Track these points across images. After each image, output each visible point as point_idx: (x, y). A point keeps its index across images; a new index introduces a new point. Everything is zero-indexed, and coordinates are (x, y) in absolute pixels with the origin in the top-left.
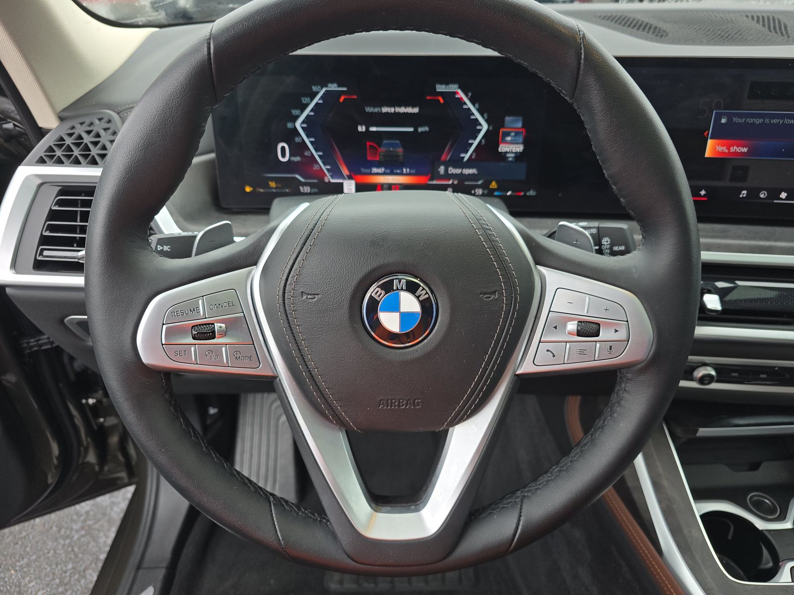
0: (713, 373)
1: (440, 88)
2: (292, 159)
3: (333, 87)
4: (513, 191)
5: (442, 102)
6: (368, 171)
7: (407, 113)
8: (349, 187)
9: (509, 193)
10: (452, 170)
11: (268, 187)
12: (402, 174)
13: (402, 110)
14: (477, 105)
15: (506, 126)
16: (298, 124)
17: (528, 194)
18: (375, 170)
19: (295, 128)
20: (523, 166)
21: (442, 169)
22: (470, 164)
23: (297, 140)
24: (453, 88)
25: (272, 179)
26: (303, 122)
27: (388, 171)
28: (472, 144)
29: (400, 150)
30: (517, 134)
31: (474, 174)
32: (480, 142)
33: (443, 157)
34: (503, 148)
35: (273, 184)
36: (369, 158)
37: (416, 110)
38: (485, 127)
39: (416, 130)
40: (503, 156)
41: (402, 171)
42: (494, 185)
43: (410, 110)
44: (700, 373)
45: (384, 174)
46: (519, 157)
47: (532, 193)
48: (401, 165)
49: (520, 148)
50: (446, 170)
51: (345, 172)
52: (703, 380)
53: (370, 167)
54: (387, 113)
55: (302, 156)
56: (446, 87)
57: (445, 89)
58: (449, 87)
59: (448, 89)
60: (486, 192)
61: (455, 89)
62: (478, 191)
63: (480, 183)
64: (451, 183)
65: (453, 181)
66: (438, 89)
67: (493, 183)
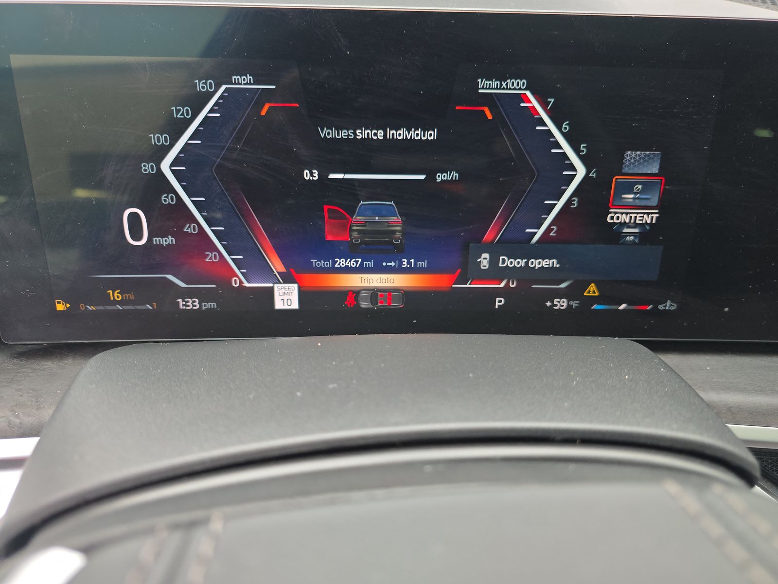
1: (488, 87)
2: (156, 240)
3: (244, 82)
4: (629, 304)
5: (489, 116)
6: (329, 264)
7: (412, 140)
8: (286, 297)
9: (623, 307)
10: (506, 262)
11: (107, 301)
12: (399, 270)
13: (402, 134)
14: (565, 126)
15: (626, 170)
16: (165, 166)
17: (661, 307)
18: (342, 262)
19: (160, 173)
20: (657, 252)
21: (484, 260)
22: (545, 247)
23: (166, 199)
24: (516, 86)
25: (115, 285)
26: (175, 162)
27: (370, 264)
28: (555, 205)
29: (395, 221)
30: (647, 187)
31: (551, 269)
32: (569, 202)
33: (488, 236)
34: (617, 216)
35: (116, 295)
36: (329, 238)
37: (432, 135)
38: (581, 171)
39: (431, 176)
40: (614, 234)
41: (401, 263)
42: (592, 290)
43: (417, 134)
45: (361, 270)
46: (648, 234)
47: (669, 306)
48: (399, 251)
49: (650, 218)
50: (493, 262)
51: (277, 266)
53: (332, 257)
54: (367, 141)
55: (179, 234)
56: (501, 85)
57: (497, 89)
58: (507, 84)
59: (504, 89)
60: (575, 304)
61: (520, 89)
62: (559, 302)
63: (563, 285)
64: (502, 285)
65: (508, 283)
66: (483, 88)
67: (592, 287)
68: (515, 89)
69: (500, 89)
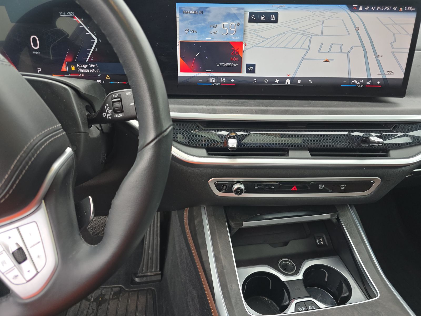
0: (243, 187)
1: (63, 14)
9: (119, 82)
14: (88, 26)
28: (90, 51)
32: (95, 49)
38: (96, 40)
42: (108, 77)
44: (235, 187)
52: (237, 191)
56: (67, 14)
57: (66, 15)
58: (68, 14)
59: (68, 15)
60: (104, 82)
61: (72, 15)
62: (99, 81)
63: (99, 76)
64: (80, 76)
65: (81, 75)
66: (61, 15)
67: (108, 76)
68: (71, 15)
69: (67, 15)
